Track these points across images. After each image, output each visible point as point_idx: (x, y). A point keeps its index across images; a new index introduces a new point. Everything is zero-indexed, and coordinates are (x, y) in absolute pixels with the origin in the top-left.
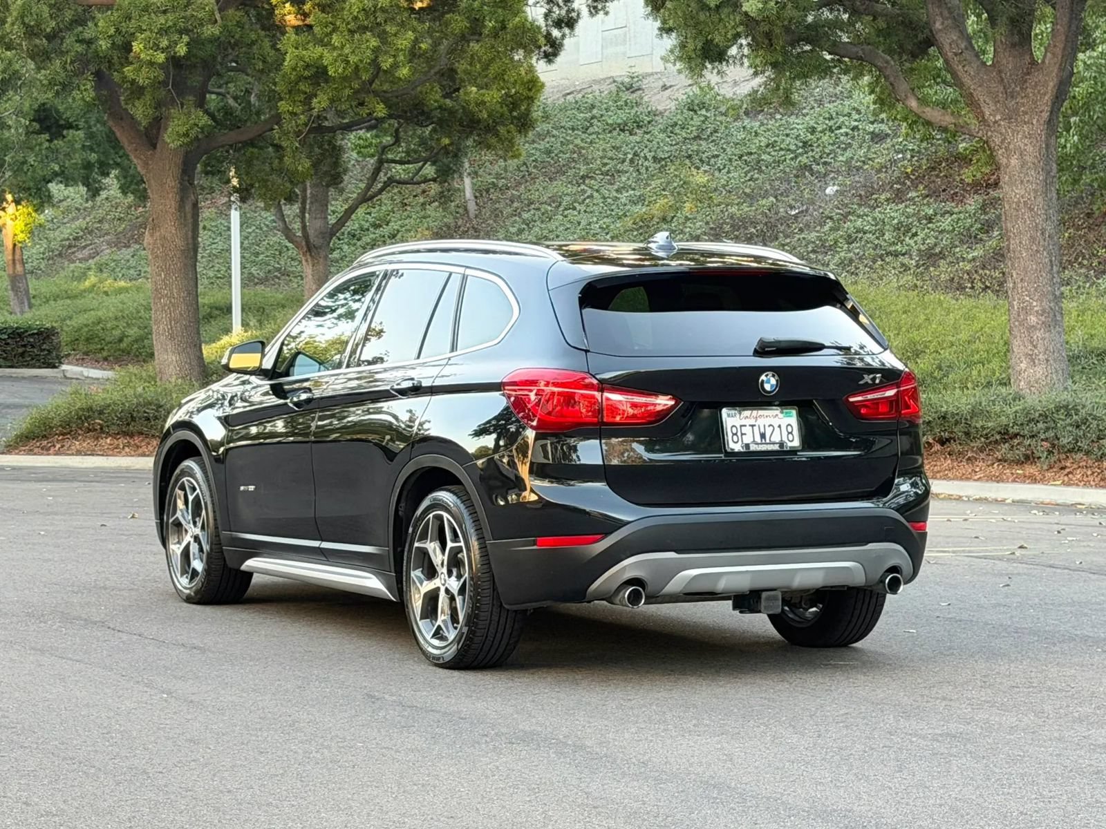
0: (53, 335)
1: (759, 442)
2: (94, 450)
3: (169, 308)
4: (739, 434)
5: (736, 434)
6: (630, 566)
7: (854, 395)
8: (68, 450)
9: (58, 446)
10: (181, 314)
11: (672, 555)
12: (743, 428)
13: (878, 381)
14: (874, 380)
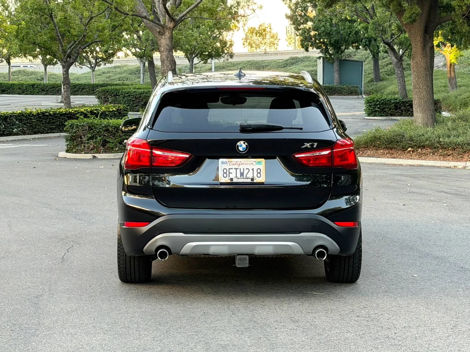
0: (438, 103)
1: (240, 177)
2: (375, 155)
3: (418, 93)
4: (228, 173)
5: (226, 173)
6: (160, 239)
7: (299, 153)
8: (365, 154)
9: (361, 153)
10: (423, 96)
11: (181, 234)
12: (230, 170)
13: (315, 146)
14: (312, 145)
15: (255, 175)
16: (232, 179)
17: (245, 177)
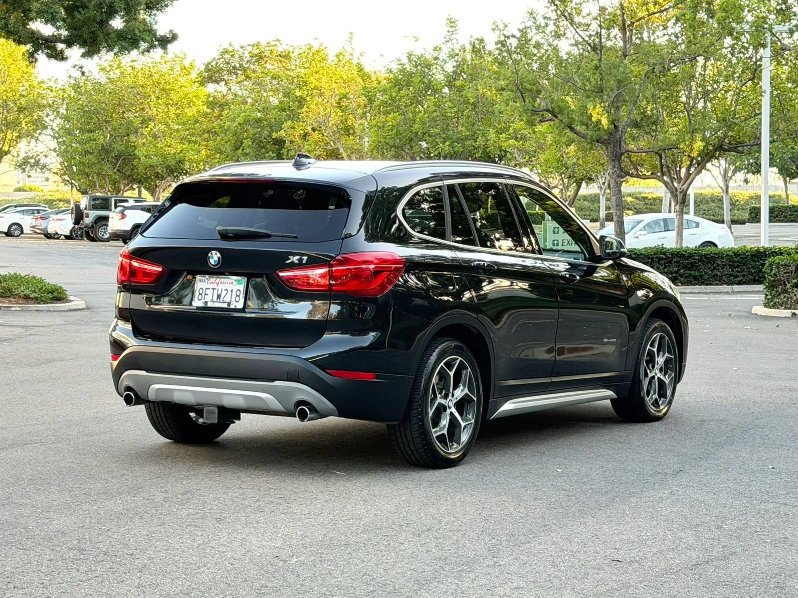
13: (304, 262)
14: (301, 260)
15: (233, 299)
16: (206, 303)
17: (221, 301)
